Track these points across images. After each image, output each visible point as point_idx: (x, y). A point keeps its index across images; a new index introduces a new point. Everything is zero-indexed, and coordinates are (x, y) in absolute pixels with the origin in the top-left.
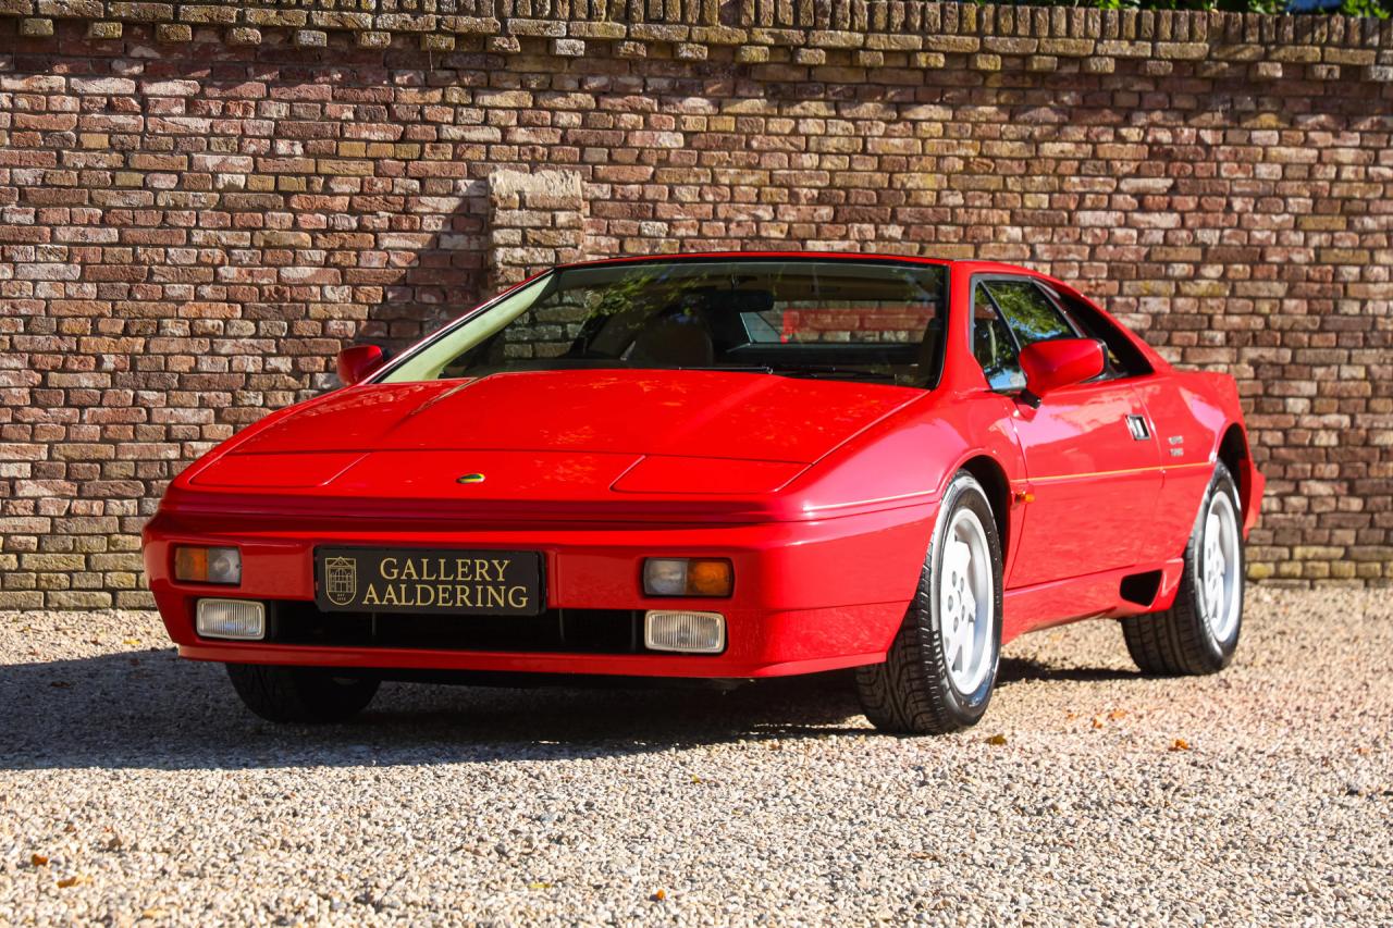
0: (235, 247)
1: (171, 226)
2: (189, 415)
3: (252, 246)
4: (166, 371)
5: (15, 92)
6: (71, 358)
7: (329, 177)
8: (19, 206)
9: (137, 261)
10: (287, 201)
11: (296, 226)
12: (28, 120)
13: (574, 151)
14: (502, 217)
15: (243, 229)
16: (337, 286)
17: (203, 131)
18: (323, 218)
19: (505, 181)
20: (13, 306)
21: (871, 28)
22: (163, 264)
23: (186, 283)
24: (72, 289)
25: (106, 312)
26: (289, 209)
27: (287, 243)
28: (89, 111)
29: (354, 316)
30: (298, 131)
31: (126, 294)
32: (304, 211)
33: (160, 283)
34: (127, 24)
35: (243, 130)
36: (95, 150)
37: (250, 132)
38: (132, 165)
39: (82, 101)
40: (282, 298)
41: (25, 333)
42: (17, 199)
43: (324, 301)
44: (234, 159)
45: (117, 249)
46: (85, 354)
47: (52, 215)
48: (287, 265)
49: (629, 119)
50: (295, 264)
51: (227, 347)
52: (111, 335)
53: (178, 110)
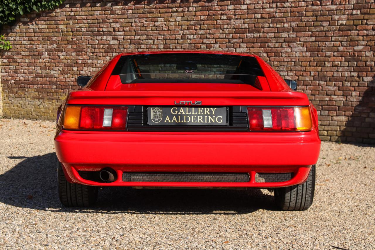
0: (343, 41)
1: (327, 36)
2: (331, 88)
3: (347, 41)
4: (326, 76)
5: (291, 2)
6: (304, 72)
7: (367, 20)
8: (293, 32)
9: (319, 46)
10: (356, 28)
11: (358, 35)
12: (294, 9)
15: (345, 36)
16: (369, 51)
17: (335, 9)
18: (365, 32)
20: (291, 59)
22: (325, 47)
23: (330, 52)
24: (304, 54)
25: (312, 60)
26: (356, 30)
27: (355, 39)
28: (308, 6)
29: (373, 60)
30: (358, 7)
31: (317, 55)
32: (361, 30)
33: (324, 52)
35: (345, 8)
36: (309, 16)
37: (346, 8)
38: (318, 20)
39: (306, 3)
40: (355, 56)
41: (294, 66)
42: (292, 30)
43: (366, 56)
44: (343, 17)
45: (314, 43)
46: (307, 71)
47: (300, 34)
48: (356, 46)
50: (358, 46)
51: (341, 69)
52: (313, 66)
53: (328, 4)
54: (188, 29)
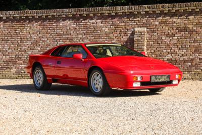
0: (107, 39)
1: (100, 37)
3: (109, 38)
5: (83, 22)
7: (117, 30)
8: (84, 35)
10: (112, 33)
11: (113, 36)
12: (84, 25)
13: (145, 25)
14: (136, 34)
15: (107, 37)
17: (103, 26)
18: (116, 35)
19: (136, 29)
21: (181, 7)
27: (112, 38)
28: (91, 24)
30: (113, 25)
32: (114, 34)
34: (94, 14)
35: (107, 25)
36: (91, 28)
38: (95, 30)
44: (106, 29)
47: (87, 36)
49: (151, 21)
50: (113, 40)
53: (100, 23)
54: (33, 34)
